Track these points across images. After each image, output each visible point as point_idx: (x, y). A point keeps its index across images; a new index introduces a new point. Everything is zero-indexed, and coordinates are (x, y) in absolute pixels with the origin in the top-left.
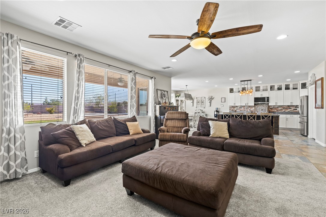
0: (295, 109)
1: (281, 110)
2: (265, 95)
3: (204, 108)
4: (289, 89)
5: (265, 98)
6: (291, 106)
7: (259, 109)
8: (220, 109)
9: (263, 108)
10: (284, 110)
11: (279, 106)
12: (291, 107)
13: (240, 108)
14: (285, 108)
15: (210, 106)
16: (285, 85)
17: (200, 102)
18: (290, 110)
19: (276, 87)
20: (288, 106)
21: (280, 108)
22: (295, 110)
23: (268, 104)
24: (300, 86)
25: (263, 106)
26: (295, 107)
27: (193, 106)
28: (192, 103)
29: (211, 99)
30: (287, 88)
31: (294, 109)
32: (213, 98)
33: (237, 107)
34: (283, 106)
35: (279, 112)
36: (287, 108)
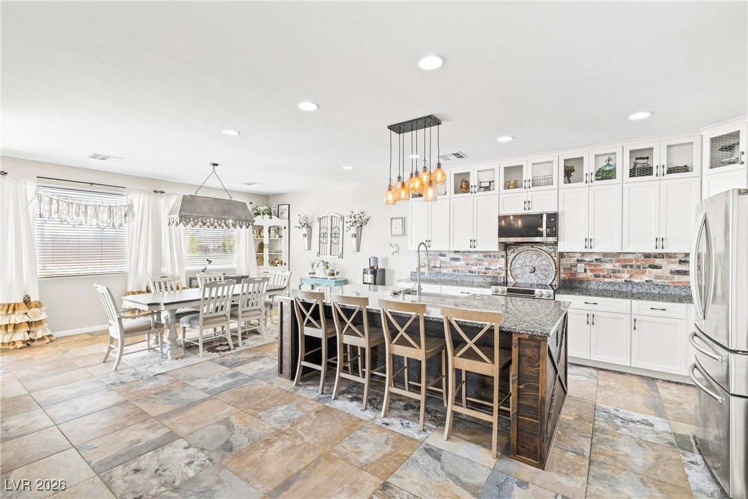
0: (678, 272)
1: (614, 272)
2: (541, 202)
3: (341, 256)
4: (651, 174)
5: (541, 216)
6: (662, 256)
7: (522, 267)
8: (386, 261)
9: (536, 265)
10: (626, 276)
11: (605, 255)
12: (658, 262)
13: (454, 259)
14: (631, 266)
15: (358, 250)
16: (632, 152)
17: (329, 235)
18: (657, 277)
19: (589, 168)
20: (647, 256)
21: (609, 266)
22: (677, 278)
23: (556, 243)
24: (702, 155)
25: (539, 255)
26: (681, 262)
27: (310, 249)
28: (306, 239)
29: (360, 223)
30: (641, 169)
31: (672, 272)
32: (364, 218)
33: (444, 256)
34: (622, 257)
35: (604, 283)
36: (639, 267)
